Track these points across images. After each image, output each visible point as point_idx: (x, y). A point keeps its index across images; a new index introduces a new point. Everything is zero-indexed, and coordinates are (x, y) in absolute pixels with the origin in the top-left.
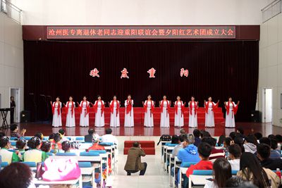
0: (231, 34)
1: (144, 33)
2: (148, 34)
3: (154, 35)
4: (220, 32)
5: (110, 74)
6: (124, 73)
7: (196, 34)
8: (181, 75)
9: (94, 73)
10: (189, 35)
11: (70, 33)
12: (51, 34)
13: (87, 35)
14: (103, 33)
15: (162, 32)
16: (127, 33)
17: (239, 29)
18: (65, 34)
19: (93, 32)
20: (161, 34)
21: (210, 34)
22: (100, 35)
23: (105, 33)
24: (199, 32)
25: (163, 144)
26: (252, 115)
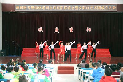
0: (114, 9)
1: (67, 8)
2: (69, 9)
3: (73, 9)
4: (109, 8)
8: (87, 31)
9: (40, 29)
10: (91, 9)
11: (27, 8)
12: (18, 9)
13: (37, 9)
14: (45, 8)
16: (58, 8)
17: (120, 6)
18: (24, 9)
19: (40, 8)
20: (77, 9)
21: (103, 9)
23: (46, 8)
24: (97, 8)
25: (79, 68)
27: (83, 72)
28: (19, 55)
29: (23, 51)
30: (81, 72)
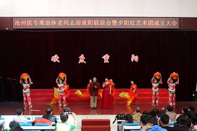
0: (175, 25)
1: (99, 24)
2: (103, 25)
3: (108, 25)
5: (69, 59)
6: (82, 59)
7: (145, 25)
8: (132, 60)
9: (55, 59)
10: (139, 25)
11: (33, 24)
12: (17, 25)
13: (48, 25)
15: (115, 22)
16: (84, 23)
17: (182, 20)
18: (29, 25)
19: (54, 22)
20: (115, 24)
21: (157, 25)
22: (60, 25)
23: (64, 24)
24: (147, 23)
26: (194, 95)
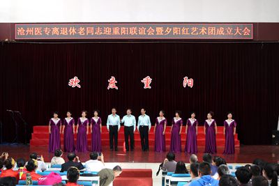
0: (247, 34)
1: (138, 32)
2: (142, 34)
3: (150, 34)
4: (234, 32)
5: (94, 83)
6: (112, 83)
7: (204, 34)
8: (185, 86)
9: (74, 82)
10: (194, 34)
11: (44, 33)
12: (21, 34)
13: (65, 34)
14: (85, 32)
15: (160, 30)
16: (116, 31)
17: (258, 27)
18: (37, 34)
19: (73, 31)
20: (160, 33)
21: (220, 34)
22: (82, 34)
23: (88, 32)
24: (207, 31)
25: (163, 173)
26: (274, 136)
27: (172, 183)
28: (24, 144)
29: (35, 132)
30: (167, 181)
